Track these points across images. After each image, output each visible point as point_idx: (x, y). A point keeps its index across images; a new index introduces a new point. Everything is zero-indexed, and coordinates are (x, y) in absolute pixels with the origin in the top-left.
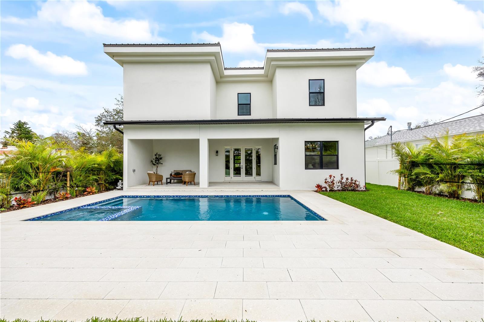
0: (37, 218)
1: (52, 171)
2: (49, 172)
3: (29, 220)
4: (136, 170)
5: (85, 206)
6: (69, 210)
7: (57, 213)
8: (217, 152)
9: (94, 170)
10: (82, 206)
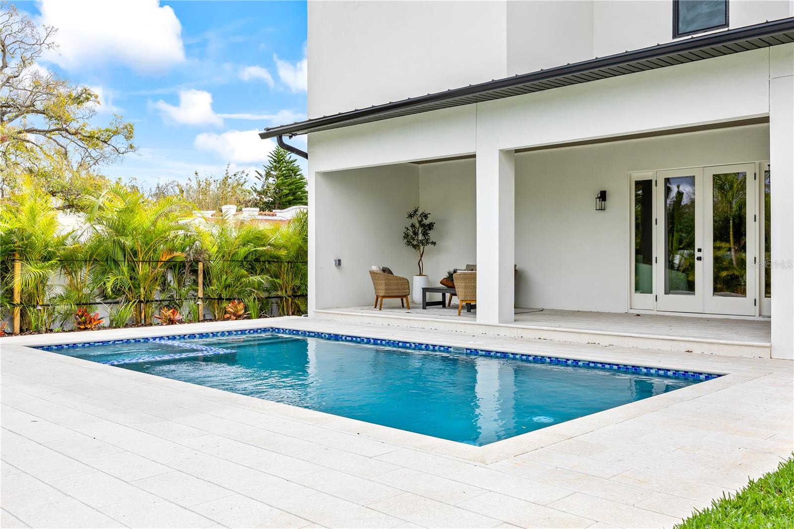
0: (56, 346)
1: (164, 260)
2: (158, 262)
3: (41, 347)
4: (342, 262)
5: (161, 338)
6: (122, 340)
7: (96, 344)
8: (603, 196)
9: (262, 259)
10: (154, 338)
